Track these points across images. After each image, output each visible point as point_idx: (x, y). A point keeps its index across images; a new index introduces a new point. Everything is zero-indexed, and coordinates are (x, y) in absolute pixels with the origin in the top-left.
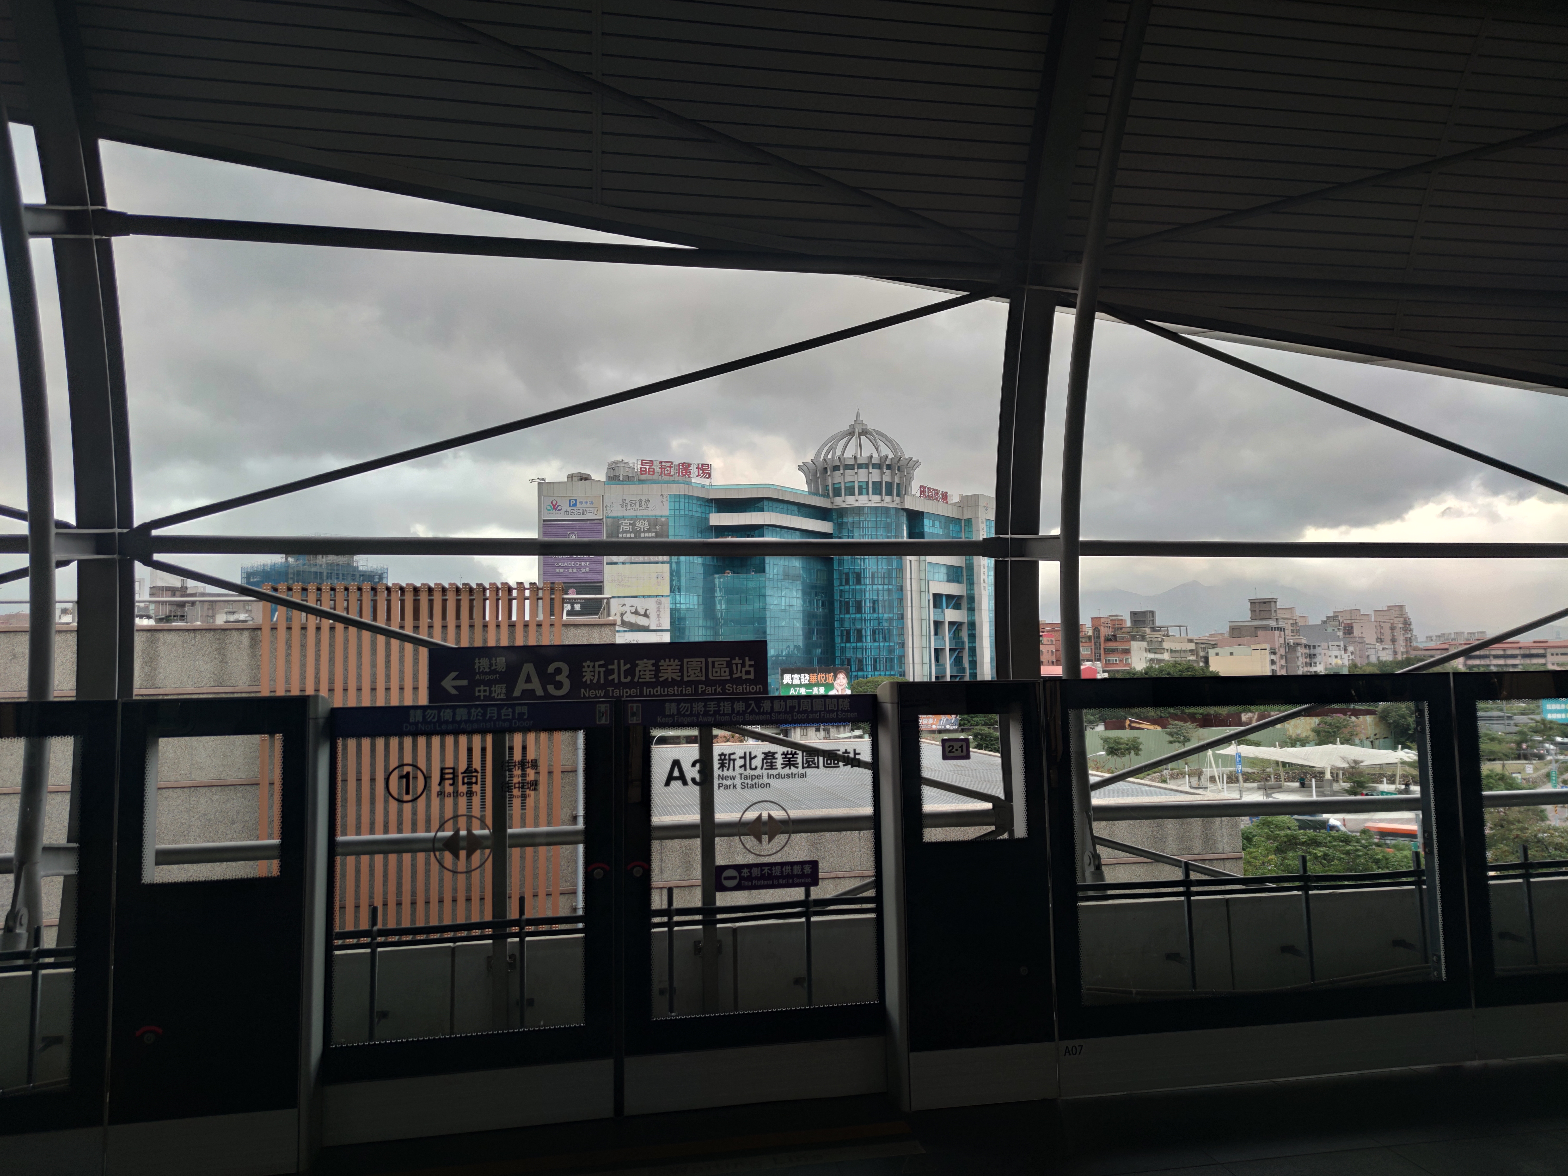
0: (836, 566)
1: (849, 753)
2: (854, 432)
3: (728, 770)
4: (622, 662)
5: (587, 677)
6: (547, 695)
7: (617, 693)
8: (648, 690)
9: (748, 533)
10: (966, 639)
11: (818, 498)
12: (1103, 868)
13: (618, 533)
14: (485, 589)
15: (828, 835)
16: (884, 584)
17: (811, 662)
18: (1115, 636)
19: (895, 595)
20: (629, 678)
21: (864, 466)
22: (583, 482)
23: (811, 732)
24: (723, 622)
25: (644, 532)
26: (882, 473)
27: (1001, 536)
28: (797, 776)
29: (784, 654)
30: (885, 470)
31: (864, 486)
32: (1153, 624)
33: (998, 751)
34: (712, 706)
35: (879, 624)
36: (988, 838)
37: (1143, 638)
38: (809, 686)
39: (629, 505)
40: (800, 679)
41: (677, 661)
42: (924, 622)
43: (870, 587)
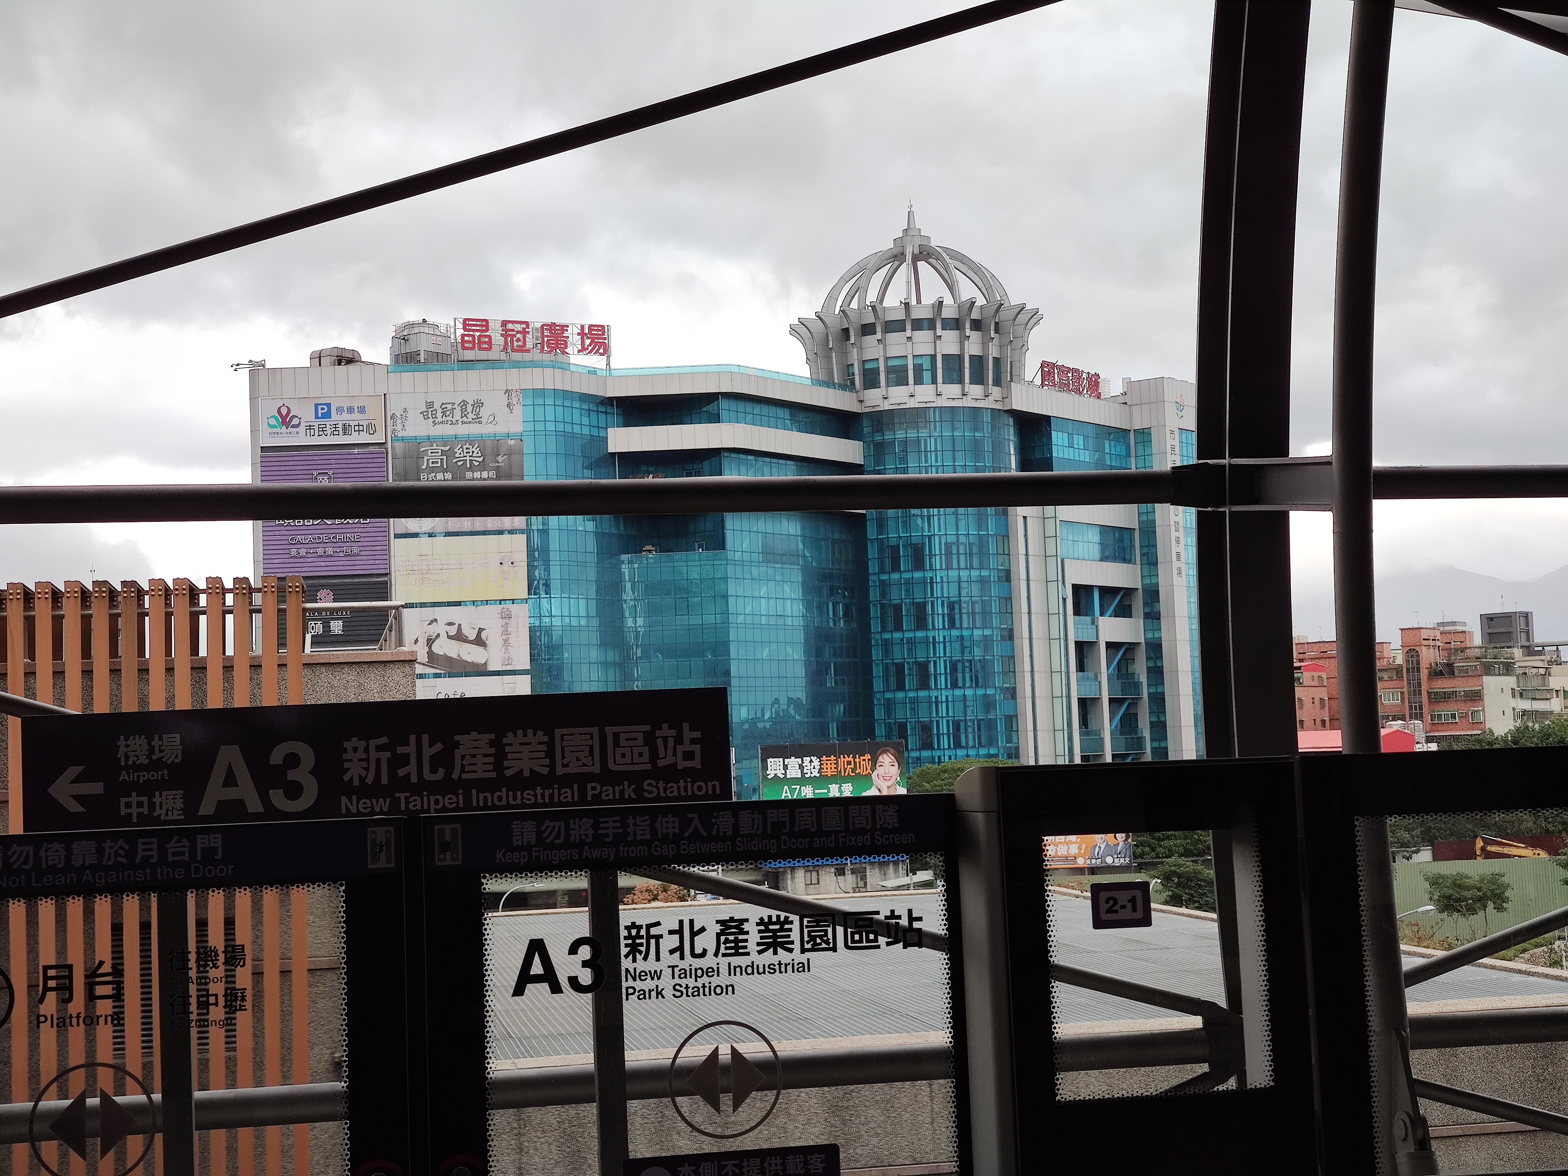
0: (872, 532)
1: (899, 917)
2: (903, 254)
3: (645, 959)
4: (425, 738)
5: (354, 771)
6: (271, 811)
7: (416, 803)
8: (481, 796)
9: (689, 467)
10: (1143, 679)
11: (831, 391)
12: (1434, 1144)
13: (418, 471)
14: (140, 593)
15: (866, 1090)
16: (972, 568)
17: (823, 731)
18: (1450, 666)
19: (994, 591)
20: (441, 772)
21: (925, 324)
22: (342, 369)
23: (828, 877)
24: (639, 654)
25: (472, 469)
26: (964, 338)
27: (1209, 461)
28: (789, 968)
29: (767, 715)
30: (968, 332)
31: (927, 365)
32: (1528, 640)
33: (1212, 910)
34: (611, 827)
35: (963, 652)
36: (1197, 1090)
37: (1508, 668)
38: (822, 780)
39: (439, 415)
40: (801, 767)
41: (540, 733)
42: (1055, 644)
43: (943, 573)
